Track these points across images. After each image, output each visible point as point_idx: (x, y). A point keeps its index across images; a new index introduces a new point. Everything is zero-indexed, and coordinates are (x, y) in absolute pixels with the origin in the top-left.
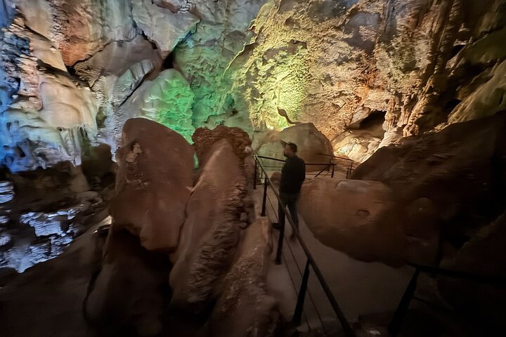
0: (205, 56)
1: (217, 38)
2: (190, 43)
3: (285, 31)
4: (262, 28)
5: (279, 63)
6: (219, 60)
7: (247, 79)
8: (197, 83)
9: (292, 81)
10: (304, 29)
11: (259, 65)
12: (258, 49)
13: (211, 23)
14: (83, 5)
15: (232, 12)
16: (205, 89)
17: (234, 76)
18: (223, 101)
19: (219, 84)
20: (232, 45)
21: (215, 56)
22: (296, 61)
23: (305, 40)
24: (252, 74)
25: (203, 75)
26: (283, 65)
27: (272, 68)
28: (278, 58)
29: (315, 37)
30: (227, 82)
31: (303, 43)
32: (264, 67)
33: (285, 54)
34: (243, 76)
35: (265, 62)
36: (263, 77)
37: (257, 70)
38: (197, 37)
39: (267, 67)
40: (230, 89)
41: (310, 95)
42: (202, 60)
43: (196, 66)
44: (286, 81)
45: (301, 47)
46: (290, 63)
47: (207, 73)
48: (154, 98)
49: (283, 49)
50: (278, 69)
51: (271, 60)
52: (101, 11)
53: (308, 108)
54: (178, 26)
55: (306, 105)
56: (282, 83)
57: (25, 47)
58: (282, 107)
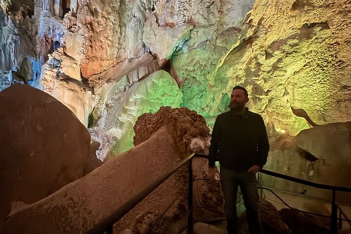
0: (197, 58)
1: (210, 38)
2: (185, 49)
3: (293, 17)
4: (262, 19)
5: (288, 54)
6: (211, 58)
7: (247, 76)
8: (188, 84)
9: (311, 73)
10: (320, 7)
11: (262, 59)
12: (258, 43)
13: (204, 27)
14: (106, 35)
15: (225, 12)
16: (195, 88)
17: (230, 73)
18: (218, 101)
19: (212, 82)
20: (226, 41)
21: (206, 55)
22: (313, 47)
23: (324, 20)
24: (253, 70)
25: (195, 76)
26: (294, 54)
27: (280, 60)
28: (286, 48)
29: (340, 12)
30: (221, 80)
31: (321, 23)
32: (268, 61)
33: (296, 41)
34: (241, 73)
35: (268, 55)
36: (268, 72)
37: (259, 65)
38: (191, 43)
39: (273, 61)
40: (225, 88)
41: (345, 87)
42: (195, 61)
43: (189, 68)
44: (302, 74)
45: (320, 28)
46: (305, 50)
47: (199, 72)
48: (138, 96)
49: (293, 37)
50: (287, 60)
51: (277, 52)
52: (119, 39)
53: (343, 104)
54: (173, 36)
55: (338, 101)
56: (297, 76)
57: (58, 65)
58: (298, 105)
